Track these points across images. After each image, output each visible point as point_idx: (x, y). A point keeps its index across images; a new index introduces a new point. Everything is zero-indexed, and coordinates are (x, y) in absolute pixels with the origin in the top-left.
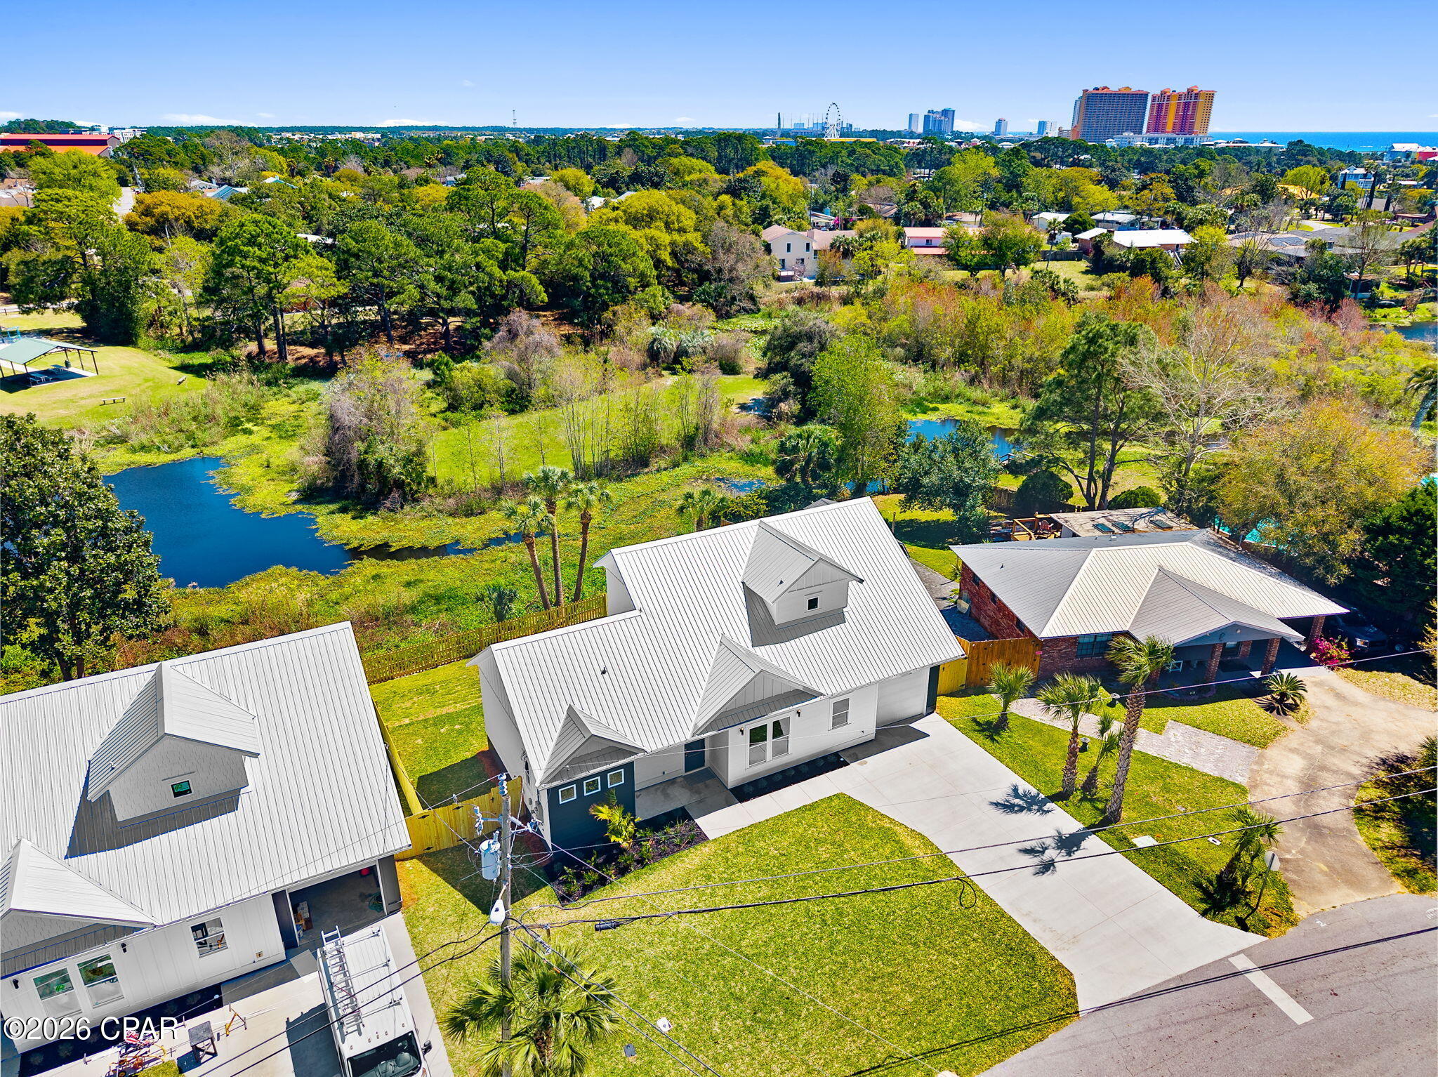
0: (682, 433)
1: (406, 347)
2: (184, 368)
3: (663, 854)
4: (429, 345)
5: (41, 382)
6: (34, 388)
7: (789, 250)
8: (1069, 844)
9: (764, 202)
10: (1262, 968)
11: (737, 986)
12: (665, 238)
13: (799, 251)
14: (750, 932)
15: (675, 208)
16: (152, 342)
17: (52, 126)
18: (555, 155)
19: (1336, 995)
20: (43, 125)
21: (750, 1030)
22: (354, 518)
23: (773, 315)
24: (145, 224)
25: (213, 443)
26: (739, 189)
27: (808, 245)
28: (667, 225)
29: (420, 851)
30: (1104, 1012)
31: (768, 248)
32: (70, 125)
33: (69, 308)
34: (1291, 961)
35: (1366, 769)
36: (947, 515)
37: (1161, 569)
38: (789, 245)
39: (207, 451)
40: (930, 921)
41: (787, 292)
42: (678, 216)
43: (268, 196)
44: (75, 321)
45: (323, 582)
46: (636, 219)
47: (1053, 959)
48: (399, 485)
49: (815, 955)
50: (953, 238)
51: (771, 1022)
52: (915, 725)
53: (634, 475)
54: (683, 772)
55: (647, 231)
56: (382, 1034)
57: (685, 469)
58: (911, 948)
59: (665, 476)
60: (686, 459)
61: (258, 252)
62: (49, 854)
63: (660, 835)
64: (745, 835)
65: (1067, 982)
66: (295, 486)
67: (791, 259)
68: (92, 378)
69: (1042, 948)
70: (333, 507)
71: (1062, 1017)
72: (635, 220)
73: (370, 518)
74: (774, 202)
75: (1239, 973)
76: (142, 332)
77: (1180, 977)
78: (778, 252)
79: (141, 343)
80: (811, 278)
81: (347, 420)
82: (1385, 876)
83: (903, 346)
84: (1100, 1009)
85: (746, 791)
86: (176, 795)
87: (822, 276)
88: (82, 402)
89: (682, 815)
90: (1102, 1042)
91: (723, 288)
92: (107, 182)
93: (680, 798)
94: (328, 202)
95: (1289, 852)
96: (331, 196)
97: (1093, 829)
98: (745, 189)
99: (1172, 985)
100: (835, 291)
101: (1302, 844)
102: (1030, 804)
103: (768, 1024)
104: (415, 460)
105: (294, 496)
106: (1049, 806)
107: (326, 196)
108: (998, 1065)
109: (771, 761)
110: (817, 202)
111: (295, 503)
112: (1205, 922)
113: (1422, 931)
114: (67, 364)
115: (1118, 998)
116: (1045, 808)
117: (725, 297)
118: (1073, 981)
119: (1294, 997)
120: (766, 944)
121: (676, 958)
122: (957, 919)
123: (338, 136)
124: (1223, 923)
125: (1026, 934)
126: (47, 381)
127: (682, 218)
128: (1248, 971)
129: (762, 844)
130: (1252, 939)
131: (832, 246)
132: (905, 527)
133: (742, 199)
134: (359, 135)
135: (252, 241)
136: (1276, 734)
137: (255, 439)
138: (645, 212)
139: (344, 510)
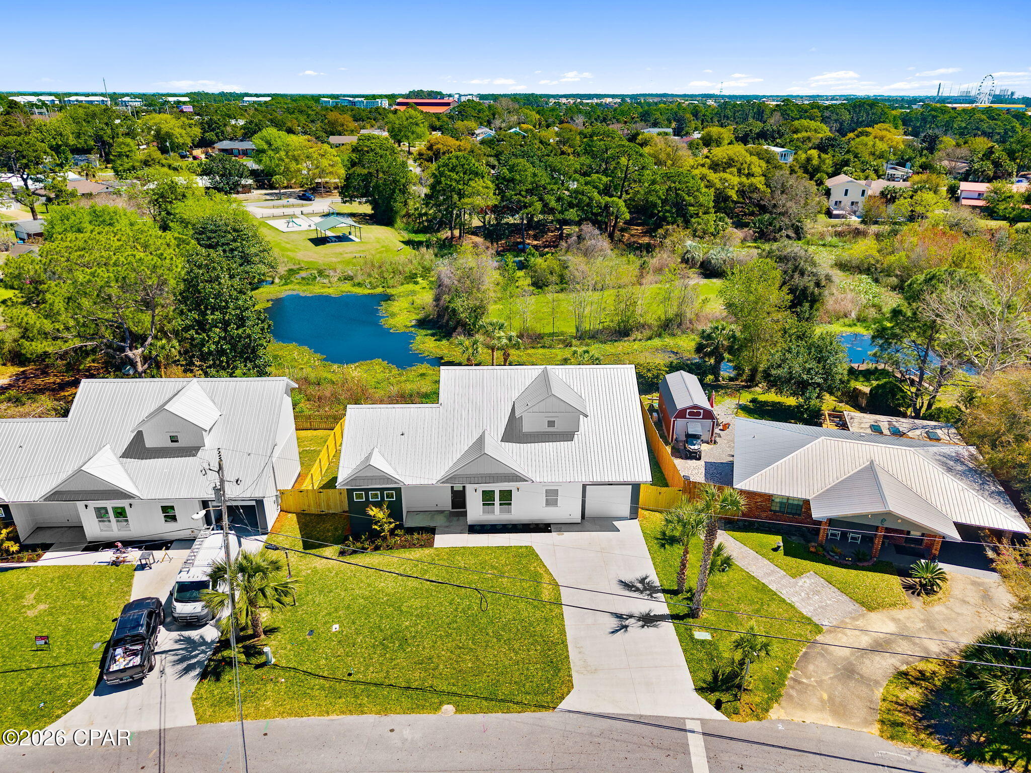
0: (663, 317)
1: (535, 243)
2: (407, 243)
3: (404, 547)
4: (550, 243)
5: (332, 242)
6: (328, 245)
7: (846, 194)
8: (648, 620)
9: (847, 157)
10: (704, 734)
11: (385, 624)
12: (735, 180)
13: (854, 195)
14: (413, 600)
15: (749, 159)
16: (402, 225)
17: (432, 94)
18: (724, 116)
19: (742, 769)
20: (426, 94)
21: (374, 646)
22: (435, 340)
23: (810, 243)
24: (428, 155)
25: (393, 287)
26: (827, 146)
27: (863, 192)
28: (739, 171)
29: (299, 511)
30: (571, 714)
31: (828, 193)
32: (440, 93)
33: (366, 202)
34: (731, 739)
35: (946, 651)
36: (791, 401)
37: (872, 462)
38: (847, 191)
39: (389, 291)
40: (518, 630)
41: (832, 226)
42: (750, 165)
43: (503, 140)
44: (367, 209)
45: (395, 371)
46: (717, 165)
47: (570, 676)
48: (464, 325)
49: (438, 624)
50: (996, 193)
51: (388, 647)
52: (615, 523)
53: (616, 341)
54: (450, 508)
55: (722, 174)
56: (196, 577)
57: (656, 342)
58: (495, 640)
59: (637, 345)
60: (660, 336)
61: (455, 176)
62: (115, 454)
63: (409, 537)
64: (454, 551)
65: (566, 690)
66: (418, 317)
67: (846, 201)
68: (357, 243)
69: (569, 668)
70: (429, 332)
71: (543, 707)
72: (715, 167)
73: (444, 342)
74: (856, 157)
75: (685, 730)
76: (399, 221)
77: (642, 716)
78: (836, 195)
79: (396, 226)
80: (858, 217)
81: (447, 281)
82: (870, 719)
83: (897, 276)
84: (570, 711)
85: (475, 529)
86: (172, 441)
87: (866, 216)
88: (345, 255)
89: (432, 531)
90: (554, 729)
91: (774, 219)
92: (423, 129)
93: (439, 521)
94: (539, 144)
95: (809, 678)
96: (541, 142)
97: (674, 617)
98: (833, 146)
99: (631, 718)
100: (874, 228)
101: (826, 678)
102: (645, 589)
103: (385, 647)
104: (478, 311)
105: (414, 323)
106: (660, 595)
107: (537, 141)
108: (482, 714)
109: (497, 515)
110: (902, 158)
111: (412, 326)
112: (695, 694)
113: (858, 761)
114: (350, 233)
115: (588, 711)
116: (654, 595)
117: (775, 226)
118: (569, 692)
119: (709, 758)
120: (416, 609)
121: (366, 599)
122: (535, 635)
123: (595, 101)
124: (706, 699)
125: (567, 657)
126: (335, 241)
127: (752, 166)
128: (693, 732)
129: (460, 558)
130: (718, 715)
131: (882, 193)
132: (768, 406)
133: (827, 154)
134: (609, 100)
135: (453, 169)
136: (894, 605)
137: (417, 288)
138: (724, 160)
139: (433, 335)
